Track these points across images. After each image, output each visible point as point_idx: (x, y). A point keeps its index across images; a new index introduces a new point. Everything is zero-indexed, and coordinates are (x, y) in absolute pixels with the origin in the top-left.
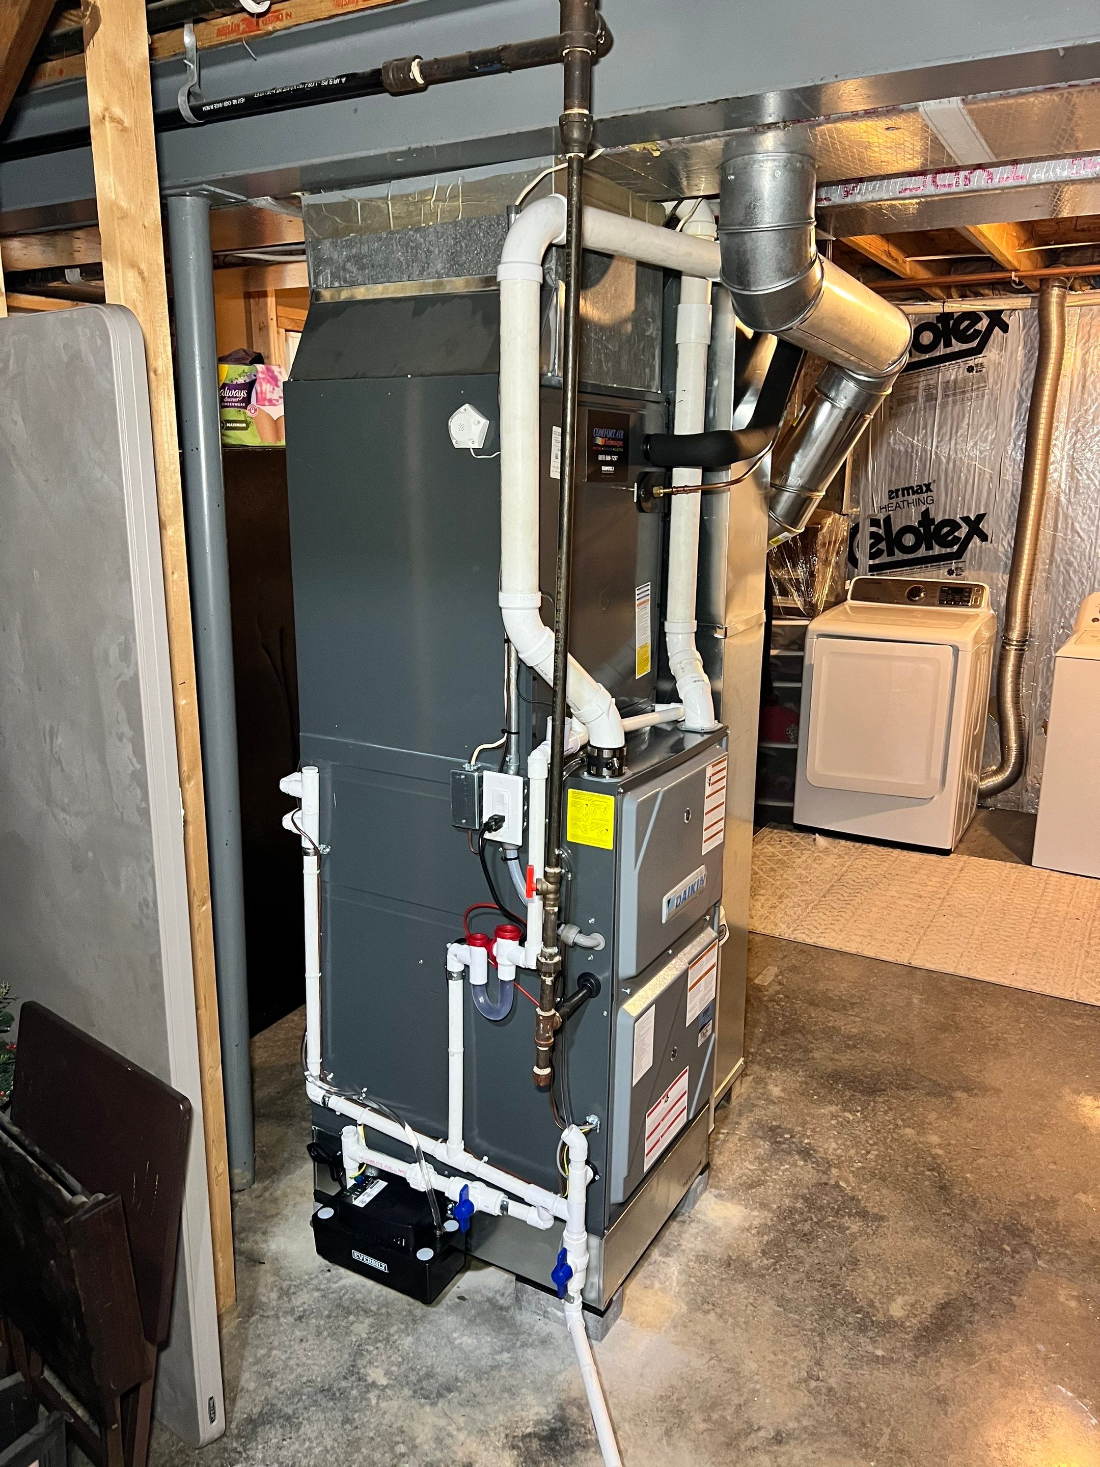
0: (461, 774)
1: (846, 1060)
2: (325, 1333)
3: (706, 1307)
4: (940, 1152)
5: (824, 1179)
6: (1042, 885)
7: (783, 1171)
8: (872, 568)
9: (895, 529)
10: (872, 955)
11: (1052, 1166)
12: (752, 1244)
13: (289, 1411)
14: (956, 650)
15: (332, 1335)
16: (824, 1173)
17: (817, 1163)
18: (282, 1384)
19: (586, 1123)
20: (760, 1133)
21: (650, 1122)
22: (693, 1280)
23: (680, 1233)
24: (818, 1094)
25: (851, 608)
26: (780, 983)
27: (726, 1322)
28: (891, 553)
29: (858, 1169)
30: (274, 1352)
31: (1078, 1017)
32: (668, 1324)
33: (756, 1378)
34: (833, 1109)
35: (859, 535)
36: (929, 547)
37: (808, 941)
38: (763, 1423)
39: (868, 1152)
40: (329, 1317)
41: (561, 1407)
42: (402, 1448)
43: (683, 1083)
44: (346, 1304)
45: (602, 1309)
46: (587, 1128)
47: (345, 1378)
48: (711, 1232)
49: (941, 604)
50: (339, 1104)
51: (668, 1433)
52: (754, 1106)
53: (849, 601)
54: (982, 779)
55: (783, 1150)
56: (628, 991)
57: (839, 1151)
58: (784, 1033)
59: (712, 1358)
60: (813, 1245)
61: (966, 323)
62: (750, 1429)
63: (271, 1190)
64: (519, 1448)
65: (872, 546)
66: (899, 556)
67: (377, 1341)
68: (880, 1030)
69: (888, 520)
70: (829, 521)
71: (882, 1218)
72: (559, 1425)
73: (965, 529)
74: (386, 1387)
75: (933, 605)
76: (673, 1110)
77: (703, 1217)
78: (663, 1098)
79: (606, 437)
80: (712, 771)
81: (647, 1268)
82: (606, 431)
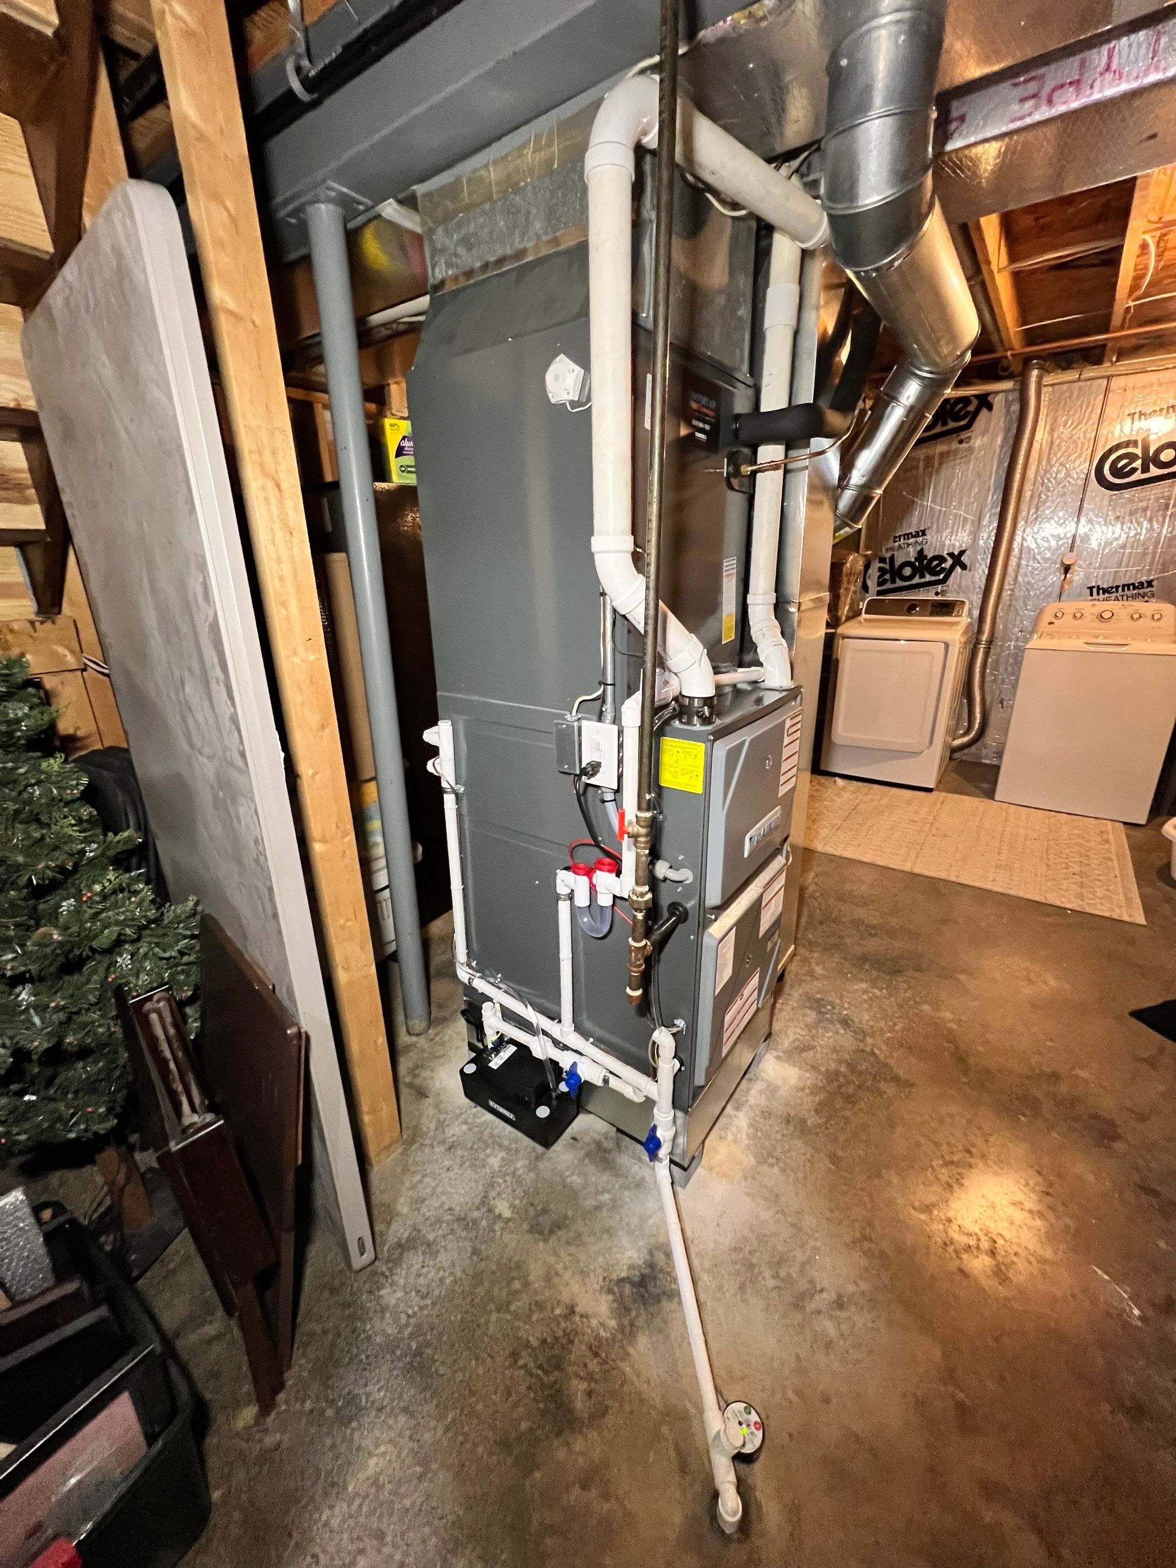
0: (562, 724)
1: (871, 945)
2: (467, 1164)
3: (771, 1161)
4: (953, 1026)
5: (862, 1046)
6: (1004, 814)
7: (828, 1038)
8: (879, 593)
9: (898, 563)
10: (882, 864)
11: (1049, 1043)
12: (808, 1103)
13: (431, 1237)
14: (947, 645)
15: (473, 1166)
16: (862, 1041)
17: (854, 1032)
18: (429, 1211)
19: (674, 1025)
20: (808, 1004)
21: (728, 1018)
22: (759, 1134)
23: (748, 1090)
24: (850, 973)
25: (866, 620)
26: (816, 884)
27: (788, 1176)
28: (893, 582)
29: (888, 1039)
30: (427, 1179)
31: (1048, 915)
32: (740, 1175)
33: (816, 1235)
34: (863, 985)
35: (870, 570)
36: (922, 576)
37: (835, 853)
38: (826, 1283)
39: (895, 1025)
40: (472, 1148)
41: (651, 1253)
42: (517, 1285)
43: (755, 981)
44: (486, 1137)
45: (686, 1165)
46: (674, 1030)
47: (478, 1208)
48: (772, 1090)
49: (932, 614)
50: (480, 985)
51: (742, 1288)
52: (802, 981)
53: (864, 616)
54: (954, 739)
55: (827, 1020)
56: (713, 917)
57: (872, 1023)
58: (821, 923)
59: (778, 1212)
60: (857, 1107)
61: (961, 405)
62: (814, 1290)
63: (441, 1035)
64: (614, 1293)
65: (879, 577)
66: (899, 583)
67: (506, 1174)
68: (894, 922)
69: (892, 558)
70: (851, 557)
71: (912, 1085)
72: (647, 1271)
73: (950, 562)
74: (509, 1220)
75: (926, 616)
76: (746, 1004)
77: (766, 1077)
78: (739, 997)
79: (700, 402)
80: (790, 723)
81: (723, 1121)
82: (700, 397)
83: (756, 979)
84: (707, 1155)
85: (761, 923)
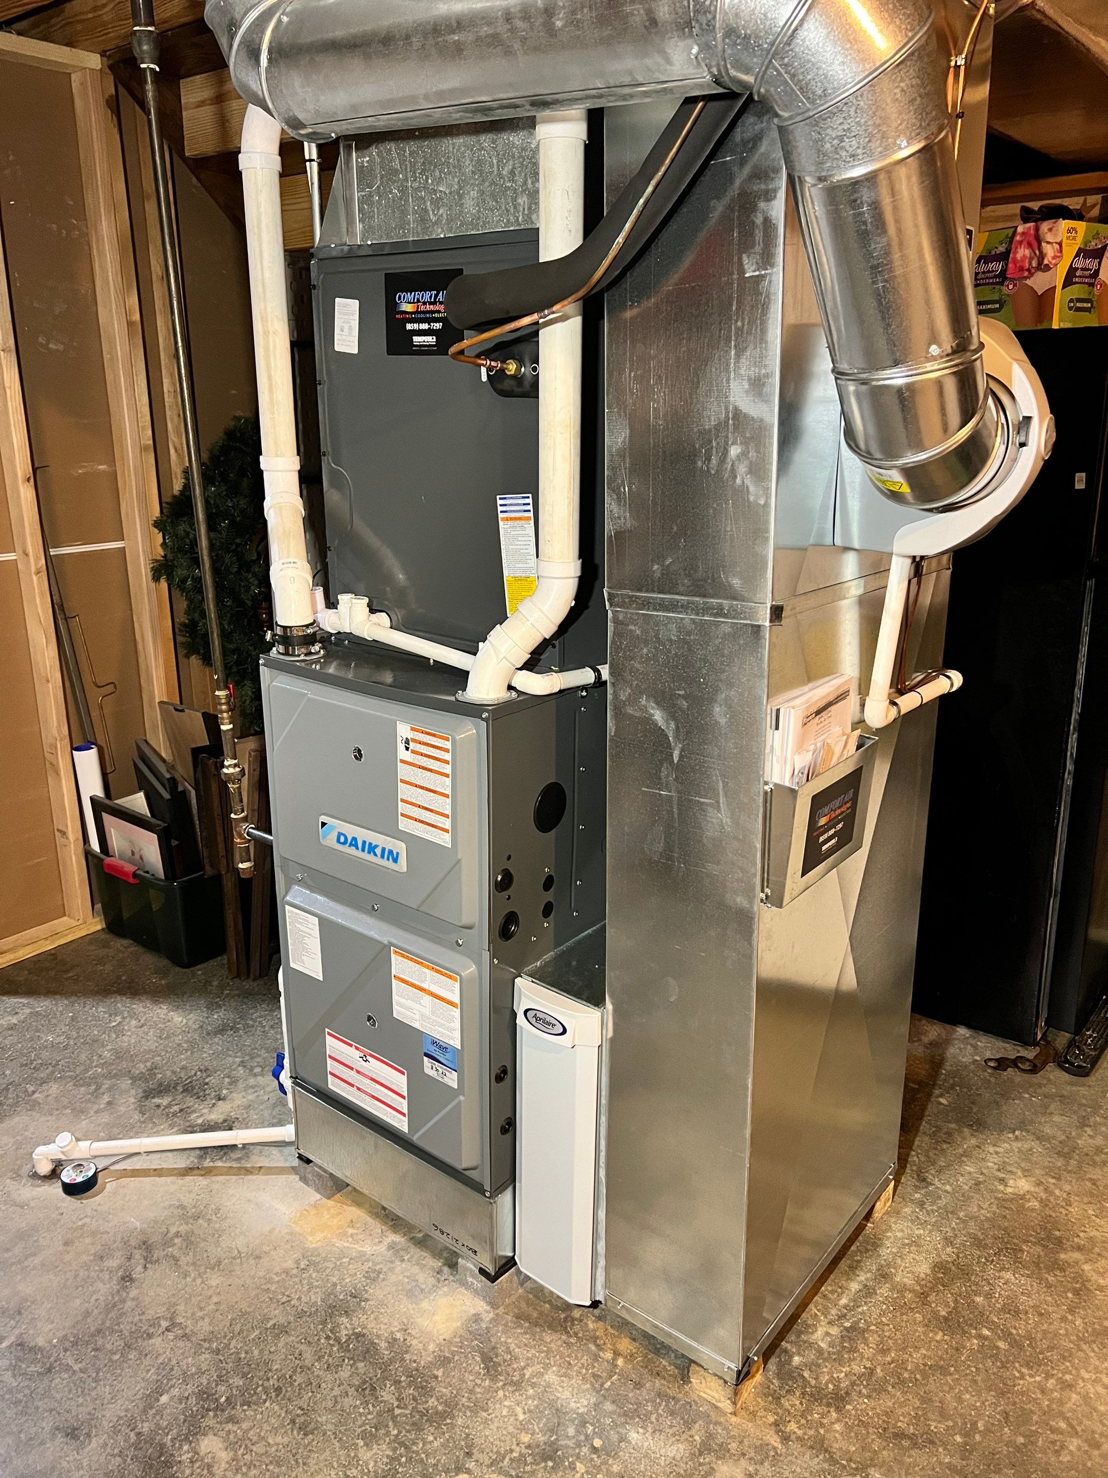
12: (379, 1330)
21: (333, 1044)
22: (346, 1261)
32: (298, 1229)
38: (150, 1272)
43: (395, 1077)
48: (412, 1293)
56: (299, 878)
62: (148, 1261)
76: (378, 1086)
77: (440, 1292)
78: (357, 1048)
79: (418, 301)
80: (410, 735)
81: (376, 1226)
82: (418, 295)
83: (400, 1081)
84: (330, 1203)
85: (395, 998)
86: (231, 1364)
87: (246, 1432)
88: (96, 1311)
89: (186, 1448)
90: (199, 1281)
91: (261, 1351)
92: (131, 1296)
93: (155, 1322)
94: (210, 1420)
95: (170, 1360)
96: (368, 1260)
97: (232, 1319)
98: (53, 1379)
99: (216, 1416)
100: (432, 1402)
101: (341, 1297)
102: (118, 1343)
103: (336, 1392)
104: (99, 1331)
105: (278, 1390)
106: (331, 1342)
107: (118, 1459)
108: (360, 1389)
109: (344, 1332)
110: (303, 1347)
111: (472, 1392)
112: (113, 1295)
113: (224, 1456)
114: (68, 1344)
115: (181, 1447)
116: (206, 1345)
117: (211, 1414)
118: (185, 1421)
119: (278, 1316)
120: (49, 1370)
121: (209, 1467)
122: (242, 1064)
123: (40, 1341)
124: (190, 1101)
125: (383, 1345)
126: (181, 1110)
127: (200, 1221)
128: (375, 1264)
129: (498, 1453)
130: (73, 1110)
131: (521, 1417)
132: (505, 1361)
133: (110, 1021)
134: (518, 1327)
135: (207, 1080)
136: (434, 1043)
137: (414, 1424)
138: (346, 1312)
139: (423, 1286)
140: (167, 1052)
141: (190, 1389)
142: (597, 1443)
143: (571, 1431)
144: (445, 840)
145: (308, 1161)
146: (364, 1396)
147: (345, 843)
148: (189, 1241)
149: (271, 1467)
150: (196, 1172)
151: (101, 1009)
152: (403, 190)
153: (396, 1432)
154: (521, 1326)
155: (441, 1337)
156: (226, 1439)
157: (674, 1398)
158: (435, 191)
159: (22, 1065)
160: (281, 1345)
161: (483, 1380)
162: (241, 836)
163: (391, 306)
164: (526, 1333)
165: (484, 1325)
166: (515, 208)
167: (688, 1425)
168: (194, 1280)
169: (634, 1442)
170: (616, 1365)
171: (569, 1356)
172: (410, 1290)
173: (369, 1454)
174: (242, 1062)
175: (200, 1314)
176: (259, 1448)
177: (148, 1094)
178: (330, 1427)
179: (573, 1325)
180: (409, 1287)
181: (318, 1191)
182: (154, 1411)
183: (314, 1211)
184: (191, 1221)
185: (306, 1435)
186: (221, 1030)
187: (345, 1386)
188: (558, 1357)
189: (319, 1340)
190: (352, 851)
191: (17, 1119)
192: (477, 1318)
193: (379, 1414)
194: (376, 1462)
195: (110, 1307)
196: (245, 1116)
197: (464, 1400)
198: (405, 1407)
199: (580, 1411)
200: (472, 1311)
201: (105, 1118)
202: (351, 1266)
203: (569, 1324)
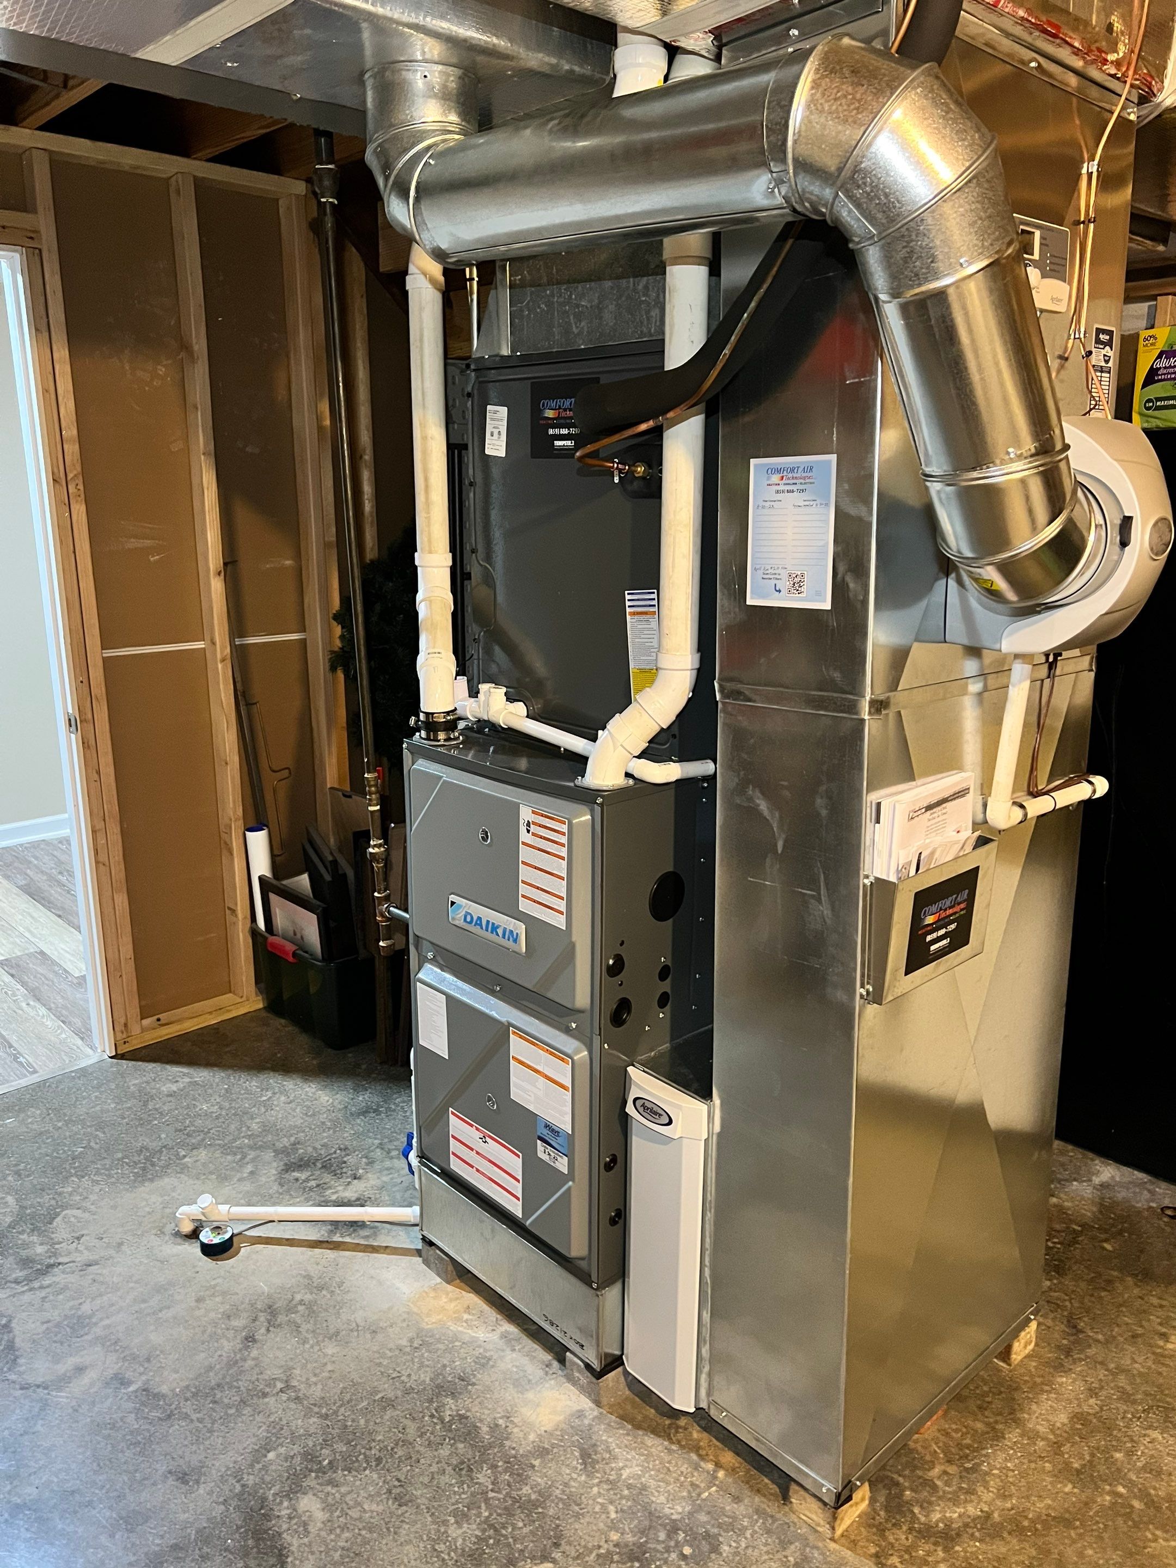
3: (418, 1342)
12: (481, 1412)
21: (455, 1124)
22: (458, 1344)
38: (271, 1335)
43: (511, 1160)
48: (520, 1382)
62: (272, 1324)
76: (495, 1168)
77: (547, 1385)
78: (477, 1129)
79: (560, 408)
80: (532, 817)
81: (491, 1314)
82: (560, 402)
83: (515, 1164)
84: (449, 1288)
85: (513, 1078)
86: (338, 1431)
87: (343, 1495)
88: (218, 1366)
89: (286, 1504)
90: (316, 1348)
91: (367, 1421)
92: (252, 1355)
93: (271, 1382)
94: (311, 1481)
95: (281, 1419)
96: (480, 1346)
97: (344, 1388)
98: (172, 1426)
99: (317, 1477)
100: (526, 1490)
101: (449, 1379)
102: (235, 1398)
103: (434, 1468)
104: (219, 1385)
105: (379, 1460)
106: (435, 1420)
107: (222, 1507)
108: (457, 1469)
109: (448, 1413)
110: (408, 1423)
111: (566, 1485)
112: (235, 1353)
113: (320, 1516)
114: (189, 1395)
115: (281, 1503)
116: (316, 1409)
117: (313, 1475)
118: (288, 1478)
119: (387, 1390)
120: (169, 1417)
121: (305, 1524)
122: (381, 1146)
123: (164, 1389)
124: (327, 1177)
125: (485, 1429)
126: (318, 1186)
127: (324, 1292)
128: (486, 1350)
129: (585, 1547)
130: (219, 1176)
131: (613, 1515)
132: (603, 1459)
133: (262, 1096)
134: (621, 1428)
135: (345, 1159)
136: (547, 1126)
137: (506, 1508)
138: (452, 1393)
139: (531, 1377)
140: (310, 1128)
141: (296, 1448)
142: (687, 1550)
143: (662, 1536)
144: (559, 922)
145: (431, 1244)
146: (460, 1476)
147: (471, 922)
148: (311, 1310)
149: (363, 1532)
150: (324, 1245)
151: (254, 1083)
152: (550, 304)
153: (487, 1514)
154: (623, 1428)
155: (543, 1429)
156: (324, 1501)
157: (772, 1517)
158: (578, 306)
159: (176, 1130)
160: (386, 1417)
161: (580, 1475)
162: (382, 915)
163: (536, 412)
164: (628, 1434)
165: (586, 1422)
166: (648, 319)
167: (784, 1544)
168: (312, 1347)
169: (724, 1555)
170: (716, 1478)
171: (669, 1462)
172: (517, 1380)
173: (460, 1532)
174: (381, 1144)
175: (314, 1379)
176: (354, 1513)
177: (288, 1168)
178: (424, 1501)
179: (677, 1432)
180: (517, 1377)
181: (438, 1275)
182: (260, 1466)
183: (432, 1294)
184: (315, 1290)
185: (400, 1505)
186: (364, 1112)
187: (443, 1464)
188: (657, 1462)
189: (423, 1417)
190: (476, 930)
191: (166, 1180)
192: (580, 1414)
193: (473, 1494)
194: (464, 1540)
195: (232, 1363)
196: (378, 1196)
197: (558, 1492)
198: (499, 1492)
199: (674, 1517)
200: (576, 1407)
201: (247, 1186)
202: (462, 1350)
203: (673, 1431)
